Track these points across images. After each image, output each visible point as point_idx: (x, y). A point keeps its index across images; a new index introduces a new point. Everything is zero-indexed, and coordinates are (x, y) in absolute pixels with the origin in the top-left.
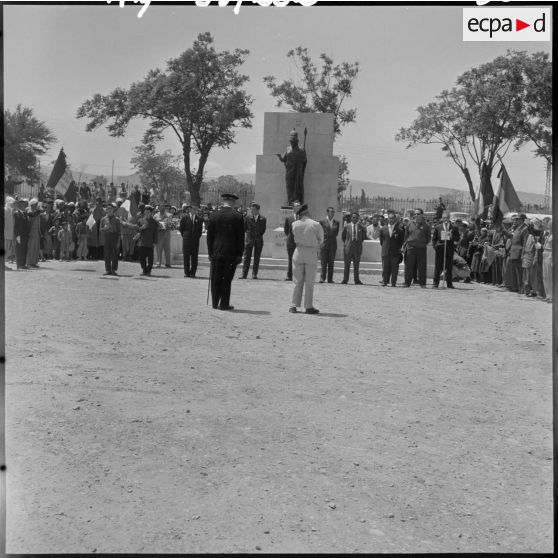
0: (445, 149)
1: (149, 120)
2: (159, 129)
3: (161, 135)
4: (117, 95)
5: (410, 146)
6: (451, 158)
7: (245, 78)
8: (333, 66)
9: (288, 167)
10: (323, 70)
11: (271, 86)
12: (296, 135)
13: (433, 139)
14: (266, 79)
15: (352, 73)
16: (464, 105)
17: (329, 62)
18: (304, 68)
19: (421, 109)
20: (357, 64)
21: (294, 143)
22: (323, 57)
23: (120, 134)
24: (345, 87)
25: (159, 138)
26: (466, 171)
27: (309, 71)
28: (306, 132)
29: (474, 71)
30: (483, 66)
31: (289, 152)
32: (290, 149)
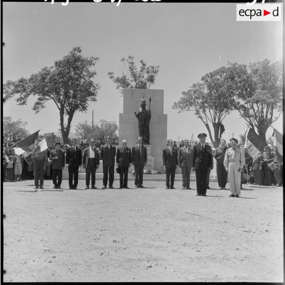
0: (197, 114)
1: (37, 96)
2: (43, 102)
3: (43, 105)
4: (22, 81)
5: (180, 112)
6: (200, 119)
7: (95, 73)
8: (146, 67)
9: (140, 121)
10: (140, 69)
11: (111, 77)
12: (145, 101)
13: (191, 108)
14: (109, 74)
15: (156, 72)
16: (206, 91)
17: (144, 65)
18: (130, 68)
19: (184, 93)
20: (158, 67)
21: (143, 106)
22: (142, 62)
23: (24, 103)
24: (151, 79)
25: (43, 107)
26: (207, 126)
27: (132, 70)
28: (150, 100)
29: (211, 73)
30: (215, 71)
31: (141, 111)
32: (141, 110)
